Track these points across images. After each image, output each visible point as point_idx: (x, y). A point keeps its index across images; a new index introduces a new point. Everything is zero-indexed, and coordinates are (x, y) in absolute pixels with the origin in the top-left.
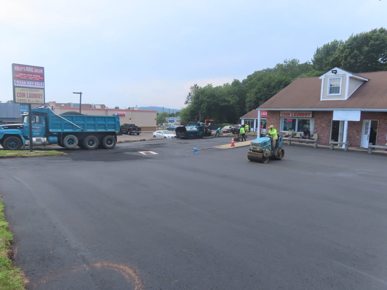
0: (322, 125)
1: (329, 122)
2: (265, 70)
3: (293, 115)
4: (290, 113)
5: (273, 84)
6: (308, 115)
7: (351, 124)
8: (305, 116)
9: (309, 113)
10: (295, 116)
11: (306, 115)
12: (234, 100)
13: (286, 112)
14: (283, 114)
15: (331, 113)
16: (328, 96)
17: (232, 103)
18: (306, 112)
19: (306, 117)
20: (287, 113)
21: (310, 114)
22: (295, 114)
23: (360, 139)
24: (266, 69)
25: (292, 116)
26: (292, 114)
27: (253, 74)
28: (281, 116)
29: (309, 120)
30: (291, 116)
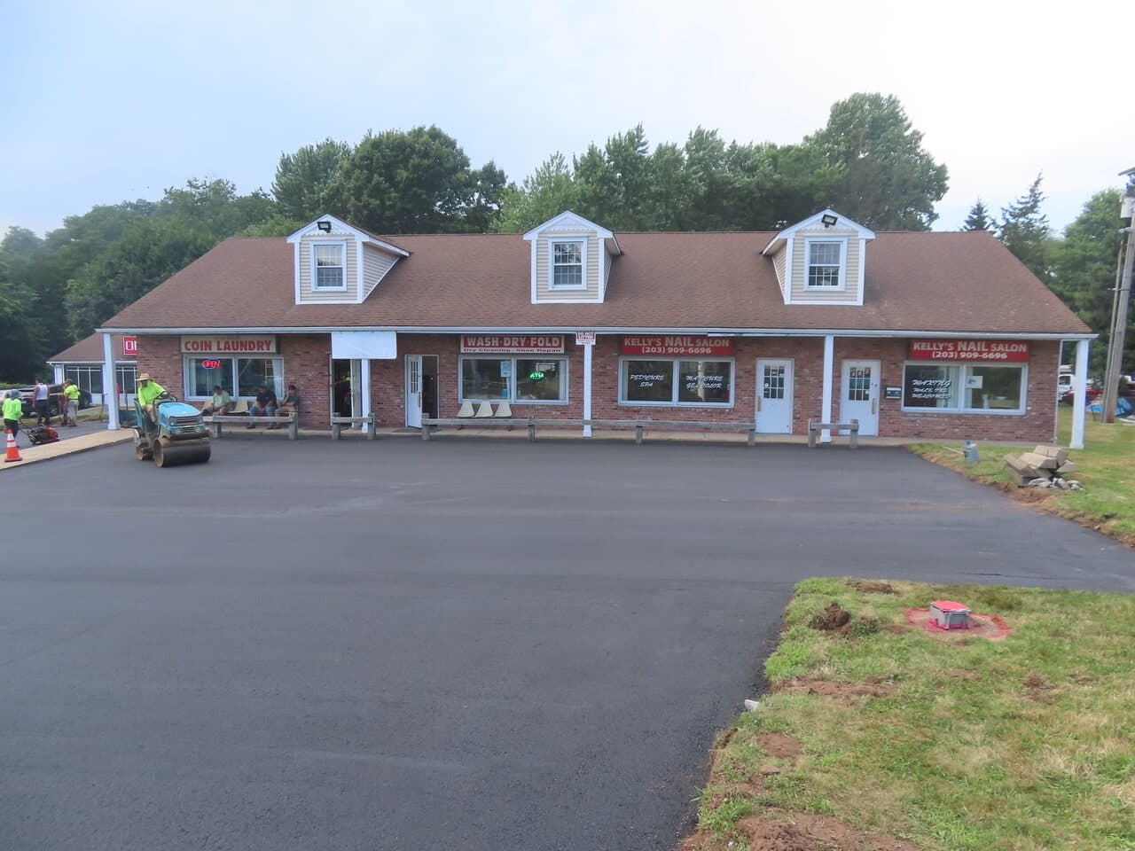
0: (307, 373)
1: (324, 365)
2: (130, 205)
3: (222, 346)
4: (210, 342)
5: (156, 252)
6: (265, 347)
7: (377, 366)
8: (256, 351)
9: (268, 339)
10: (227, 351)
11: (260, 347)
12: (18, 302)
13: (199, 340)
14: (189, 346)
15: (325, 339)
16: (314, 292)
17: (8, 310)
18: (262, 339)
19: (261, 351)
20: (204, 341)
21: (270, 342)
22: (227, 343)
23: (402, 406)
24: (134, 201)
25: (219, 349)
26: (218, 343)
27: (87, 216)
28: (183, 350)
29: (270, 362)
30: (214, 349)
